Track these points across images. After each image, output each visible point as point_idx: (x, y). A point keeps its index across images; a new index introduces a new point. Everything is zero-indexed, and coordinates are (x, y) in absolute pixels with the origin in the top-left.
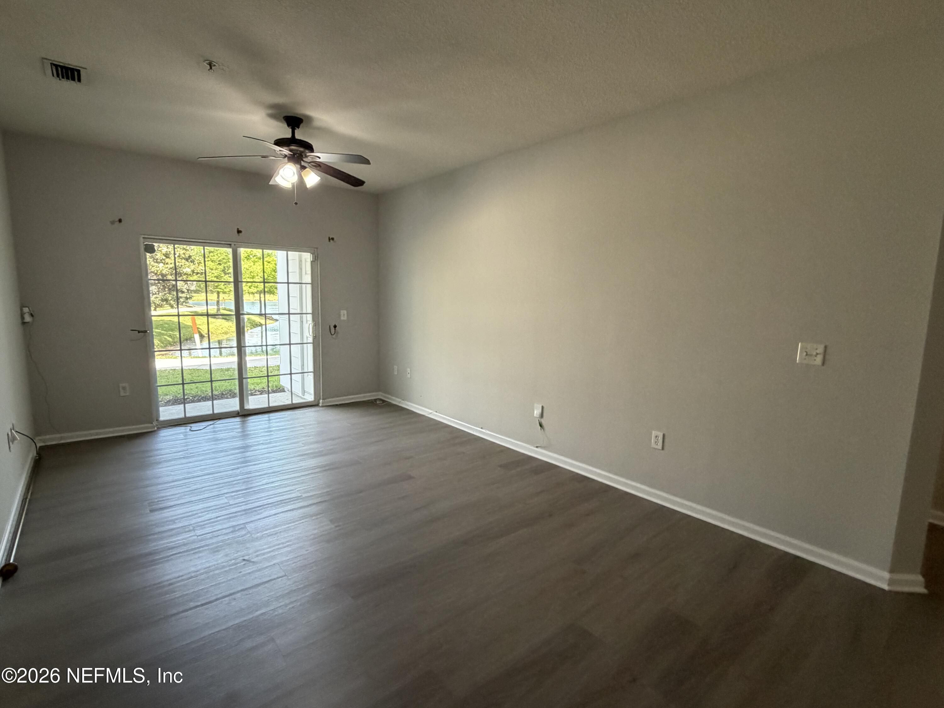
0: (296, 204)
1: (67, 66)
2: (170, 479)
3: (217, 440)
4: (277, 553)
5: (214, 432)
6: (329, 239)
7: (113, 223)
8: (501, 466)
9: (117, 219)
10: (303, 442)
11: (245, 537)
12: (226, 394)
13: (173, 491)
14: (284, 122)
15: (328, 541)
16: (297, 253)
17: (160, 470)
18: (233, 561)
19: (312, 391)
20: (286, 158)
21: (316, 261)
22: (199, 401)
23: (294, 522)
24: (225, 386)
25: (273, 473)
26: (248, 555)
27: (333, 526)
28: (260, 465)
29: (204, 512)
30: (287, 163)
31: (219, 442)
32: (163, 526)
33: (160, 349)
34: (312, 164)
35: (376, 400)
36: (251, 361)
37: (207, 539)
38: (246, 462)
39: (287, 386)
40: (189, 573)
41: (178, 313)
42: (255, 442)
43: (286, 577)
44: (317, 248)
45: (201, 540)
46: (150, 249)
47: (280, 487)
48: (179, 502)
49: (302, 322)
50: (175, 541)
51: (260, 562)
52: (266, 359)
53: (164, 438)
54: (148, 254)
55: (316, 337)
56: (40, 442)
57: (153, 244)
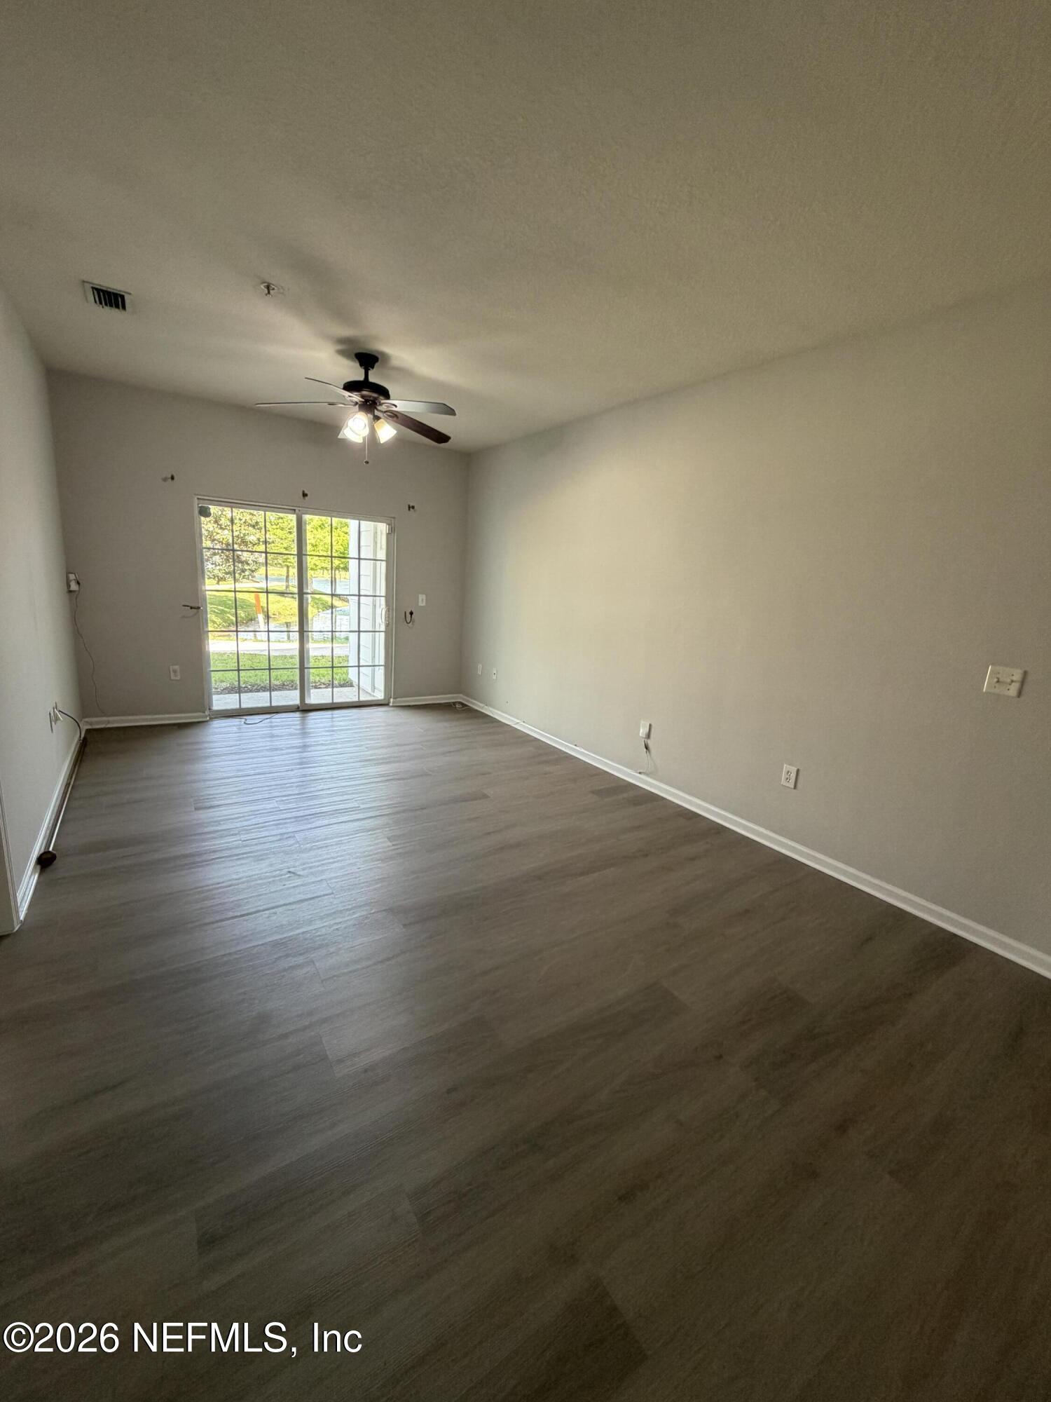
0: (367, 462)
1: (109, 290)
2: (219, 775)
3: (273, 736)
4: (326, 868)
5: (271, 727)
6: (409, 507)
7: (165, 480)
8: (593, 792)
9: (170, 476)
10: (367, 746)
11: (293, 848)
12: (288, 685)
13: (222, 790)
14: (357, 361)
15: (383, 860)
16: (373, 523)
17: (208, 765)
18: (278, 872)
19: (382, 688)
20: (357, 406)
21: (393, 534)
22: (258, 691)
23: (347, 836)
24: (284, 676)
25: (329, 778)
26: (294, 867)
27: (390, 844)
28: (316, 769)
29: (252, 815)
30: (356, 412)
31: (274, 739)
32: (206, 827)
33: (223, 629)
34: (389, 414)
35: (454, 703)
36: (316, 649)
37: (252, 845)
38: (303, 763)
39: (355, 680)
40: (230, 880)
41: (235, 588)
42: (314, 742)
43: (332, 896)
44: (394, 518)
45: (246, 846)
46: (204, 512)
47: (336, 794)
48: (226, 802)
49: (375, 606)
50: (218, 844)
51: (307, 876)
52: (331, 648)
53: (216, 730)
54: (202, 518)
55: (389, 625)
56: (86, 724)
57: (208, 507)
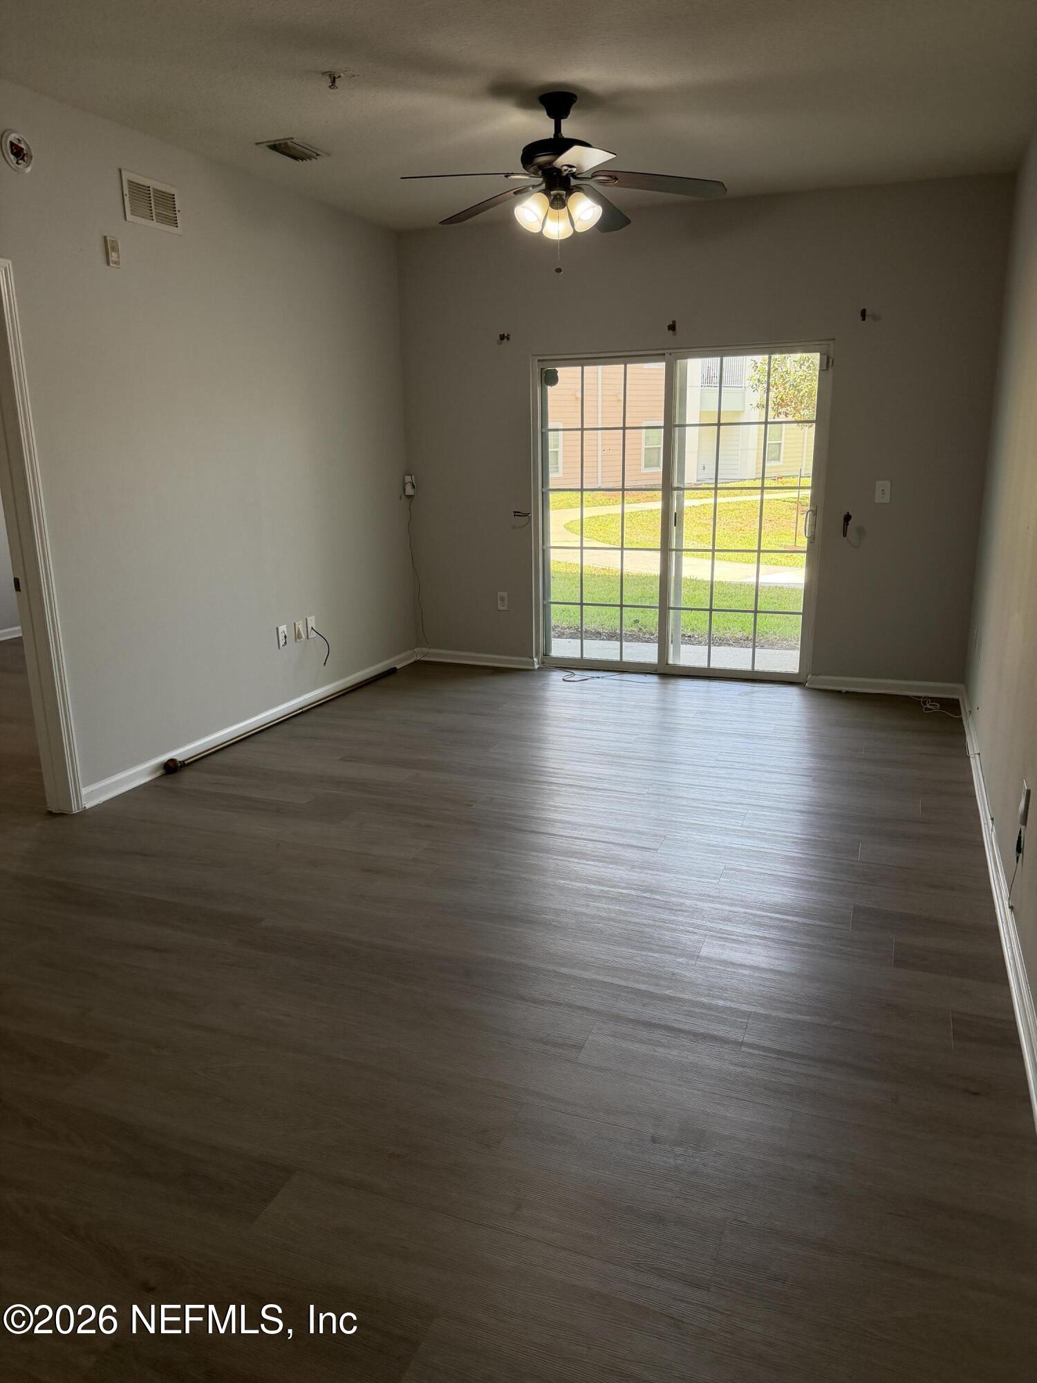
12: (641, 634)
19: (797, 653)
24: (640, 618)
46: (551, 379)
54: (549, 387)
55: (814, 539)
56: (419, 654)
57: (555, 370)
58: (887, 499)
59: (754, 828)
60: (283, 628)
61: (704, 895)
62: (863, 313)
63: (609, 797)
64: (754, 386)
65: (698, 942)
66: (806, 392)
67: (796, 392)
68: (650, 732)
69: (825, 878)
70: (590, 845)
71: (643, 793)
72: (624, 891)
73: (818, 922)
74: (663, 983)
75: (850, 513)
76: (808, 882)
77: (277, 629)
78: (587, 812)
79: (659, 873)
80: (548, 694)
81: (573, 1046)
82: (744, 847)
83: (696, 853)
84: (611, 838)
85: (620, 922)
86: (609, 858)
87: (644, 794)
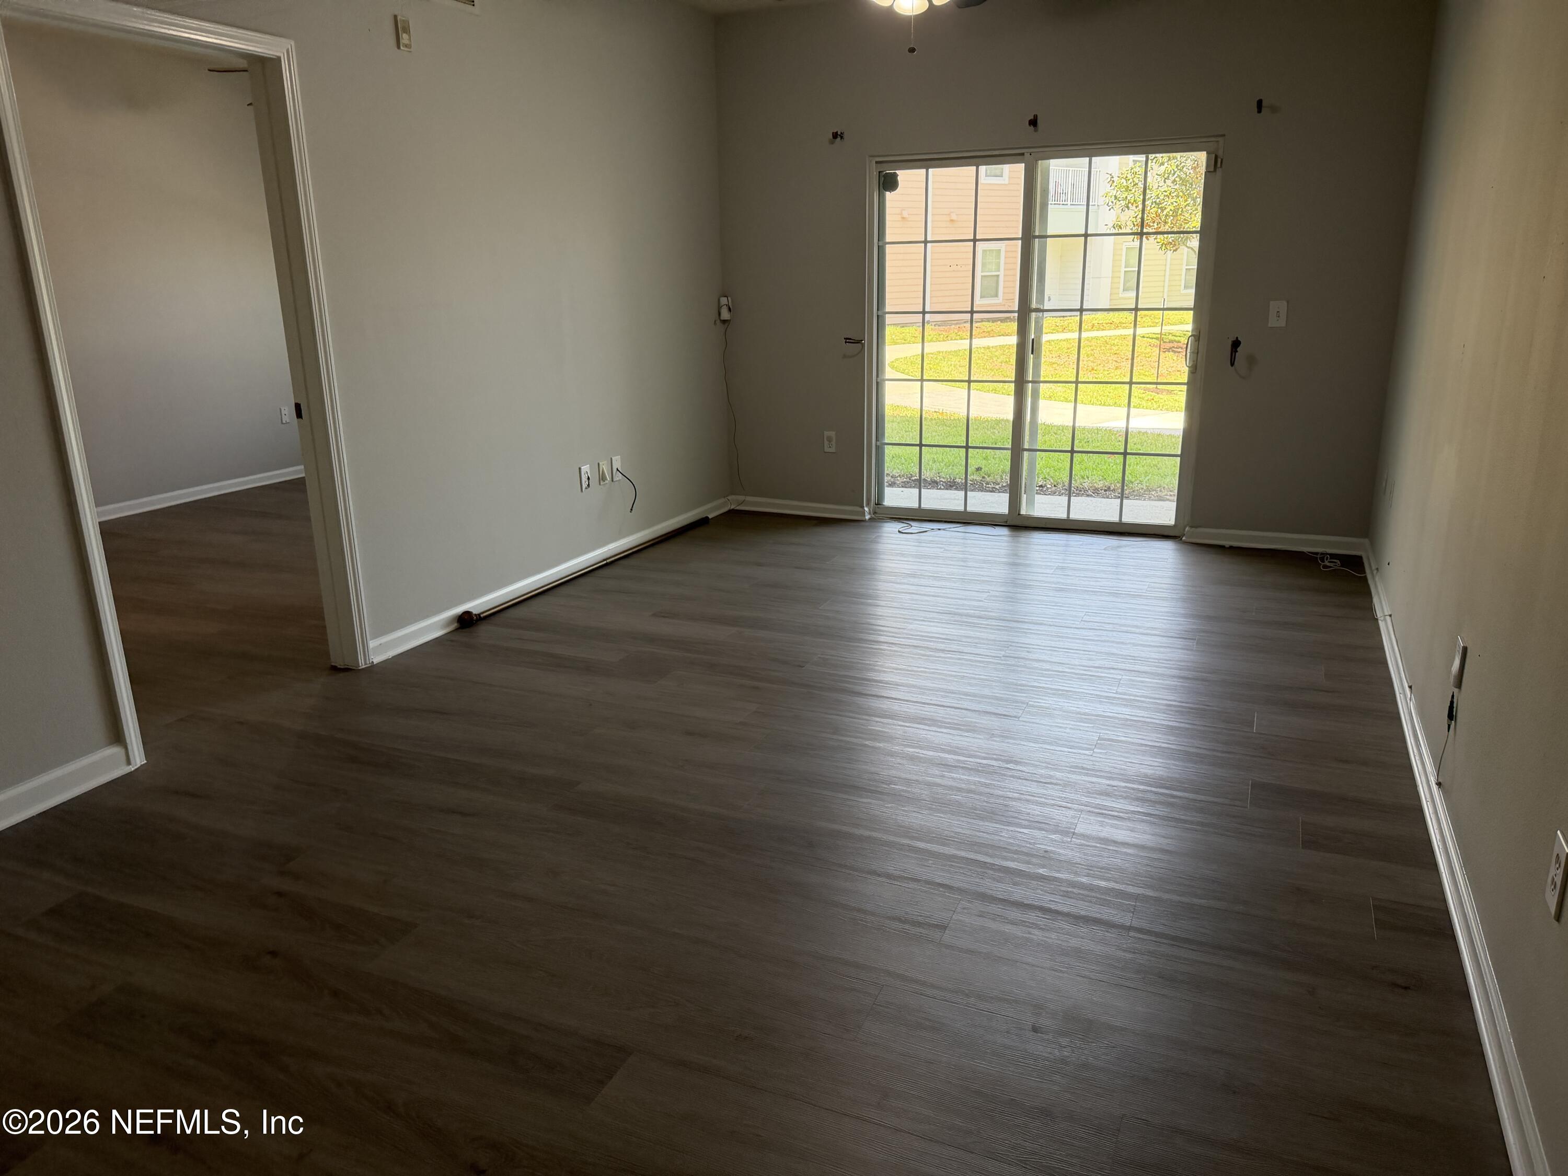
46: (890, 183)
54: (888, 193)
55: (1196, 369)
56: (734, 502)
57: (896, 173)
58: (1282, 323)
59: (1130, 695)
60: (585, 468)
61: (1076, 767)
62: (1260, 104)
63: (959, 659)
64: (1110, 203)
65: (1073, 817)
66: (1171, 210)
67: (1159, 211)
68: (1002, 589)
69: (1218, 751)
70: (941, 711)
71: (999, 655)
72: (984, 762)
73: (1211, 799)
74: (1034, 860)
75: (1239, 339)
76: (1197, 755)
77: (580, 469)
78: (936, 676)
79: (1022, 743)
80: (881, 547)
81: (937, 926)
82: (1120, 716)
83: (1065, 722)
84: (965, 705)
85: (981, 794)
86: (964, 725)
87: (1000, 657)
